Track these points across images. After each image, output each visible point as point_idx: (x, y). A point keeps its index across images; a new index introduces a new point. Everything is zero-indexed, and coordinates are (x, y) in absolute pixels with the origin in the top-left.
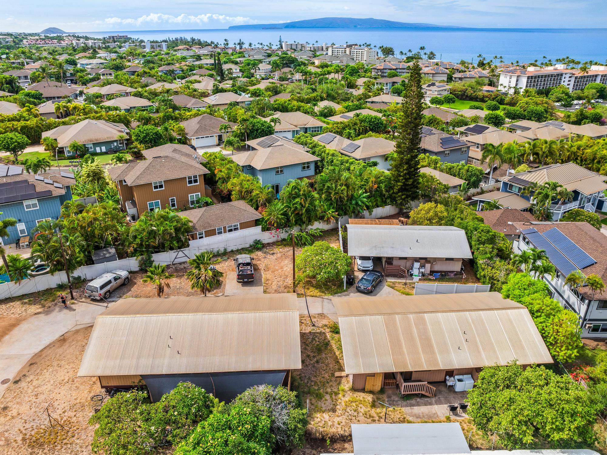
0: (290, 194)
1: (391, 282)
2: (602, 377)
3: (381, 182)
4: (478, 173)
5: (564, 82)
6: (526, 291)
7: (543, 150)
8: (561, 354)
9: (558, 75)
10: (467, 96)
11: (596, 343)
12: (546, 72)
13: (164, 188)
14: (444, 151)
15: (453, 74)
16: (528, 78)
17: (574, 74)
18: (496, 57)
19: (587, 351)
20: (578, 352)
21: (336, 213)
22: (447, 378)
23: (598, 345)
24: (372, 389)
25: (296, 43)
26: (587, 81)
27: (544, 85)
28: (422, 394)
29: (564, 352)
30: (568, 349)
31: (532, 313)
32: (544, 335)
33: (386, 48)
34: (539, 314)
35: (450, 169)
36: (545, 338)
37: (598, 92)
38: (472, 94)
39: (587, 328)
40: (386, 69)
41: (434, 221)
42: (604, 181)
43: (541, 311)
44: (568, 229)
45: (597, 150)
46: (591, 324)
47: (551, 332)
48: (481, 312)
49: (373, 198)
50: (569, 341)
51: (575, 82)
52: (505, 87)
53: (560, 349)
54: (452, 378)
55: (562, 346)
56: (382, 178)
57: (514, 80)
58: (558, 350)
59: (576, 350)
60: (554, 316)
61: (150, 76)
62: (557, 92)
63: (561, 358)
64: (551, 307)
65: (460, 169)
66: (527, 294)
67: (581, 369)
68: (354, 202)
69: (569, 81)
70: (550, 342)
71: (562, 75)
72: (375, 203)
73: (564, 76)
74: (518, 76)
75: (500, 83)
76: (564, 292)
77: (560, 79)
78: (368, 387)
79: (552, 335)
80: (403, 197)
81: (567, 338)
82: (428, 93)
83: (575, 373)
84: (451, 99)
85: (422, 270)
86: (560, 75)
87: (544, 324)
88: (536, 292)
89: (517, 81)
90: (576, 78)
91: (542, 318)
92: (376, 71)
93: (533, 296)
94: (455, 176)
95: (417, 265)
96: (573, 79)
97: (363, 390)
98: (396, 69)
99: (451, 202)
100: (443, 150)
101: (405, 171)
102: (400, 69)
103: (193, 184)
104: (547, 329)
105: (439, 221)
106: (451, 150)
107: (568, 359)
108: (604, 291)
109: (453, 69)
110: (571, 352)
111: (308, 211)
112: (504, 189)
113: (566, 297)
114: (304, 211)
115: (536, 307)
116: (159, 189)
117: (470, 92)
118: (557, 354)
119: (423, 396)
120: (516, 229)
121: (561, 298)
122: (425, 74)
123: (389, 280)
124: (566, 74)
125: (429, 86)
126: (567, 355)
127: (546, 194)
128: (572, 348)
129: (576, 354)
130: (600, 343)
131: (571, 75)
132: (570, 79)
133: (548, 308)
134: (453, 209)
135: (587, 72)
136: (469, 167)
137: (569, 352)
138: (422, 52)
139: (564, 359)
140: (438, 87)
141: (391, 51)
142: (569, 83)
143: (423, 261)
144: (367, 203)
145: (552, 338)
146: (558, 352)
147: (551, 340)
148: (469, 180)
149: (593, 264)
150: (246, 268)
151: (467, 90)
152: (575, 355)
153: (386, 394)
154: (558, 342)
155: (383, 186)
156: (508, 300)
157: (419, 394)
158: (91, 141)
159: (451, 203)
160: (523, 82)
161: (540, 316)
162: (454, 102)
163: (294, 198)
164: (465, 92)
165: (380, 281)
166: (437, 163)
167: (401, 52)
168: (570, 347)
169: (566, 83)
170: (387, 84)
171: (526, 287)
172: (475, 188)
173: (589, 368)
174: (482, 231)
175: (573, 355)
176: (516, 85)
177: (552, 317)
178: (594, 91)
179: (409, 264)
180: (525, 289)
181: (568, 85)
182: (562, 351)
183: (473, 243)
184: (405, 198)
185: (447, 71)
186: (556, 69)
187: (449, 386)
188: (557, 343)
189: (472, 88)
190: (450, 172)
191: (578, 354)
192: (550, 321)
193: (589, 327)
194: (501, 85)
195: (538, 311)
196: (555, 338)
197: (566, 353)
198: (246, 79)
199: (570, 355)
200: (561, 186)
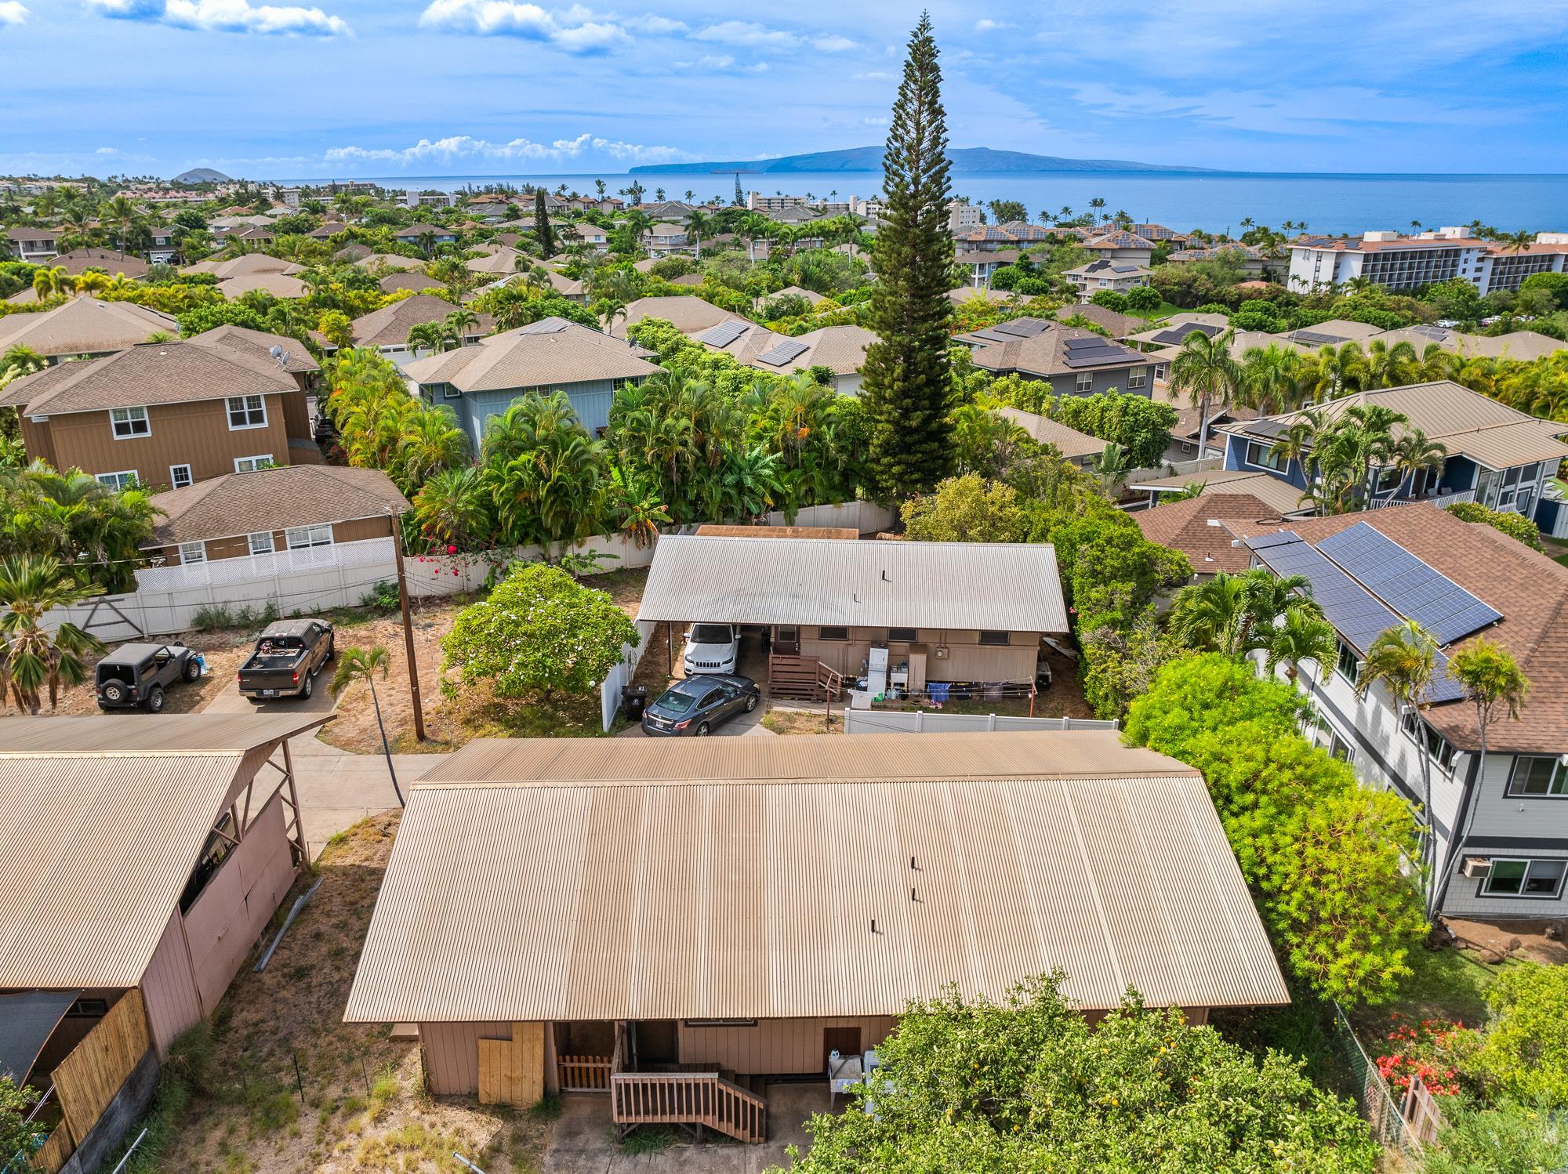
0: (507, 438)
1: (782, 714)
2: (1507, 1076)
3: (828, 421)
4: (1155, 417)
5: (1464, 271)
6: (1206, 713)
7: (1372, 369)
8: (1333, 969)
9: (1447, 253)
10: (1197, 297)
11: (1508, 937)
12: (1414, 245)
13: (149, 434)
14: (1075, 375)
15: (1169, 253)
16: (1366, 257)
17: (1491, 252)
18: (1289, 224)
19: (1470, 970)
20: (1408, 962)
21: (663, 508)
22: (835, 1059)
23: (1515, 945)
24: (505, 1096)
25: (782, 197)
26: (1526, 271)
27: (1410, 278)
28: (705, 1128)
29: (1346, 960)
30: (1366, 948)
31: (1223, 798)
32: (1265, 885)
33: (1005, 205)
34: (1250, 798)
35: (1076, 413)
36: (1269, 896)
37: (1555, 295)
38: (1208, 290)
39: (1468, 873)
40: (992, 241)
41: (971, 533)
42: (1556, 437)
43: (1258, 785)
44: (1406, 523)
45: (1539, 375)
46: (1488, 857)
47: (1292, 868)
48: (1004, 786)
49: (798, 471)
50: (1370, 910)
51: (1493, 273)
52: (1305, 282)
53: (1333, 948)
54: (857, 1061)
55: (1340, 936)
56: (831, 409)
57: (1327, 265)
58: (1322, 949)
59: (1400, 954)
60: (1311, 806)
61: (363, 243)
62: (1443, 293)
63: (1335, 985)
64: (1300, 769)
65: (1104, 410)
66: (1209, 723)
67: (1422, 1038)
68: (730, 479)
69: (1479, 270)
70: (1288, 914)
71: (1457, 253)
72: (804, 488)
73: (1464, 255)
74: (1339, 255)
75: (1291, 273)
76: (1386, 741)
77: (1454, 265)
78: (491, 1087)
79: (1294, 888)
80: (896, 469)
81: (1364, 900)
82: (1090, 286)
83: (1399, 1054)
84: (1149, 298)
85: (898, 677)
86: (1452, 254)
87: (1264, 840)
88: (1250, 716)
89: (1337, 267)
90: (1497, 261)
91: (1258, 813)
92: (966, 246)
93: (1233, 731)
94: (1091, 433)
95: (879, 657)
96: (1488, 266)
97: (470, 1100)
98: (1018, 242)
99: (1044, 480)
100: (1069, 370)
101: (897, 385)
102: (1029, 241)
103: (248, 426)
104: (1278, 858)
105: (994, 529)
106: (1095, 373)
107: (1366, 993)
108: (1523, 706)
109: (1169, 241)
110: (1378, 960)
111: (557, 490)
112: (1234, 462)
113: (1391, 760)
114: (542, 493)
115: (1236, 773)
116: (133, 436)
117: (1203, 285)
118: (1317, 967)
119: (711, 1136)
120: (1232, 537)
121: (1376, 769)
122: (1092, 250)
123: (776, 709)
124: (1468, 250)
125: (1093, 269)
126: (1361, 973)
127: (1348, 440)
128: (1383, 944)
129: (1398, 968)
130: (1527, 940)
131: (1481, 255)
132: (1480, 265)
133: (1287, 775)
134: (1046, 502)
135: (1527, 248)
136: (1129, 399)
137: (1371, 960)
138: (1098, 213)
139: (1349, 991)
140: (1117, 271)
141: (1019, 213)
142: (1478, 274)
143: (902, 646)
144: (777, 487)
145: (1297, 895)
146: (1322, 960)
147: (1292, 909)
148: (1130, 440)
149: (1490, 625)
150: (280, 653)
151: (1195, 280)
152: (1396, 976)
153: (563, 1120)
154: (1324, 914)
155: (829, 434)
156: (1143, 752)
157: (693, 1126)
158: (71, 349)
159: (1044, 484)
160: (1354, 267)
161: (1256, 805)
162: (1156, 306)
163: (517, 451)
164: (1190, 286)
165: (745, 711)
166: (1040, 399)
167: (1044, 214)
168: (1375, 939)
169: (1470, 275)
170: (982, 266)
171: (1210, 696)
172: (1150, 466)
173: (1457, 1034)
174: (1109, 541)
175: (1386, 975)
176: (1335, 278)
177: (1299, 809)
178: (1547, 291)
179: (854, 654)
180: (1206, 706)
181: (1477, 279)
182: (1337, 955)
183: (1076, 583)
184: (902, 474)
185: (1154, 246)
186: (1441, 238)
187: (839, 1095)
188: (1319, 920)
189: (1208, 274)
190: (1077, 420)
191: (1408, 971)
192: (1293, 826)
193: (1477, 871)
194: (1295, 277)
195: (1246, 787)
196: (1308, 896)
197: (1353, 966)
198: (613, 254)
199: (1375, 973)
200: (1400, 418)
